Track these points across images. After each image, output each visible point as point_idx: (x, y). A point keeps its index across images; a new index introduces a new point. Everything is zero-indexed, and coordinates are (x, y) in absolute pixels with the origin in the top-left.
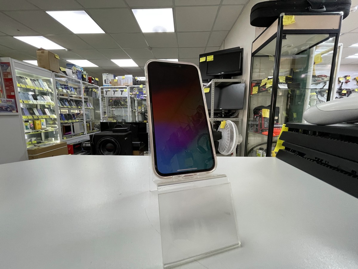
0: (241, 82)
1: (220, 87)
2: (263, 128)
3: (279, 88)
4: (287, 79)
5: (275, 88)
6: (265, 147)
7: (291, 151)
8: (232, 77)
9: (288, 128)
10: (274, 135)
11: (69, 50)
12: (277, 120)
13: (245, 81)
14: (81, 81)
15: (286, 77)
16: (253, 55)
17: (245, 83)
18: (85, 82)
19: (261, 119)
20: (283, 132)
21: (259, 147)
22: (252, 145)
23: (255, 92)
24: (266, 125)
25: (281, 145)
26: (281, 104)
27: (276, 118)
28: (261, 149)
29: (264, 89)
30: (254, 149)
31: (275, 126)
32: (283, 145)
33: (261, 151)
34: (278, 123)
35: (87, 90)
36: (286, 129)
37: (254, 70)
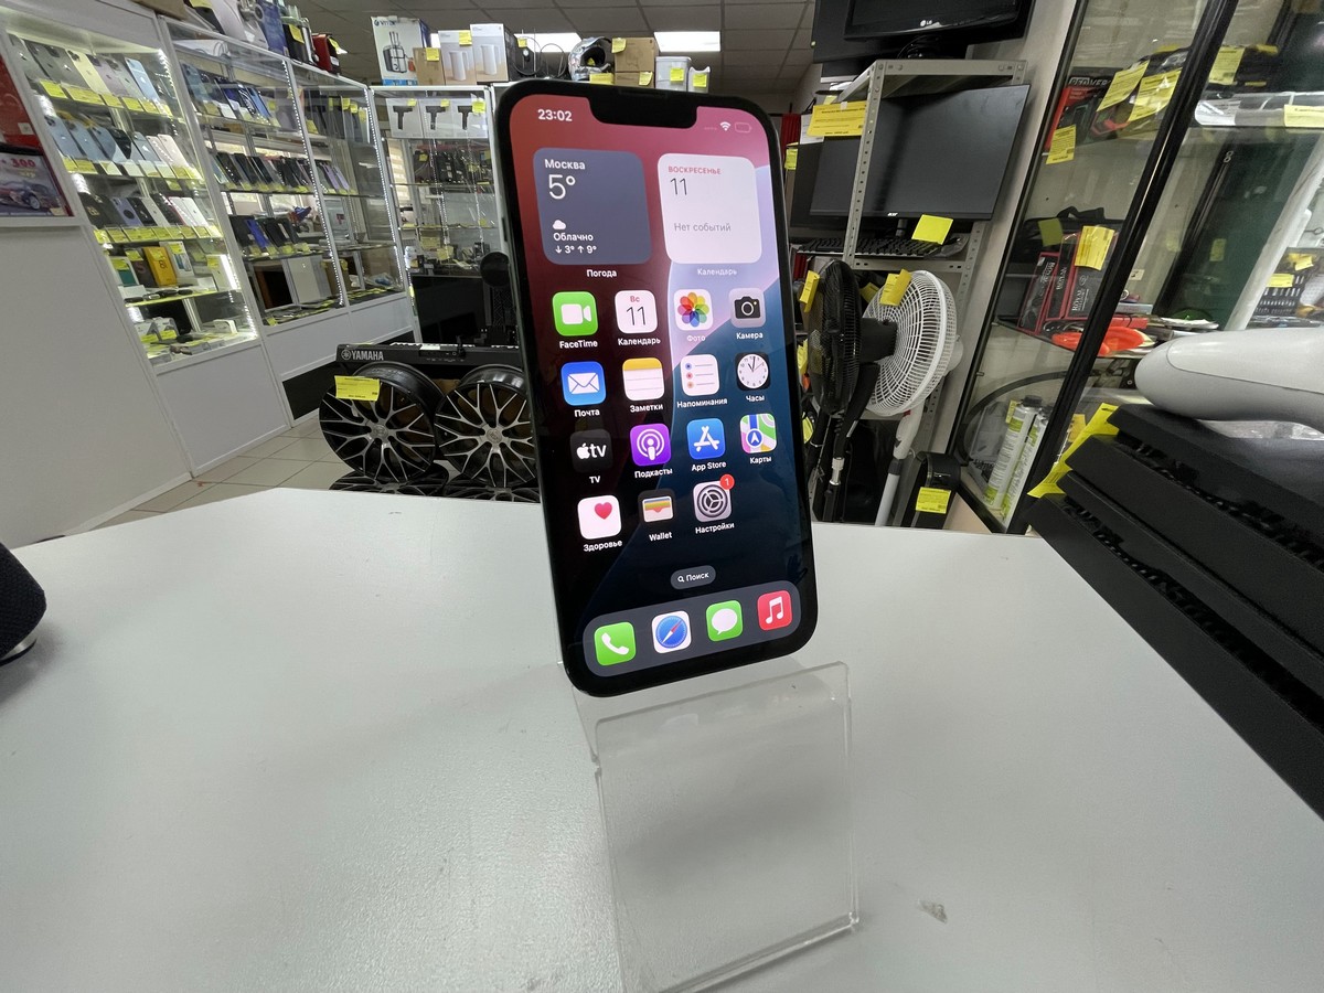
0: (1011, 77)
2: (1061, 315)
3: (1196, 124)
4: (1248, 65)
14: (285, 60)
15: (1246, 49)
17: (1028, 83)
18: (305, 66)
19: (1064, 271)
21: (1023, 391)
22: (995, 382)
24: (1081, 300)
28: (1030, 402)
29: (1116, 126)
30: (1002, 398)
31: (1121, 307)
33: (1027, 411)
35: (315, 102)
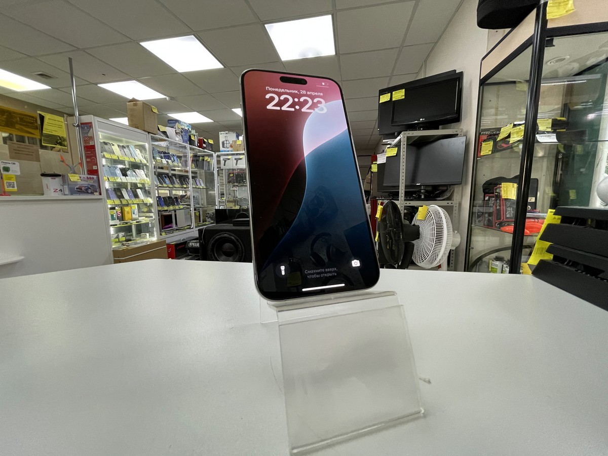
0: (458, 134)
1: (417, 145)
2: (502, 218)
3: (538, 142)
4: (556, 125)
5: (529, 142)
6: (507, 255)
7: (567, 265)
8: (440, 127)
9: (560, 217)
10: (527, 233)
11: (172, 98)
12: (534, 205)
13: (467, 132)
14: (188, 146)
15: (553, 119)
16: (483, 82)
17: (465, 135)
18: (194, 147)
19: (498, 201)
20: (550, 226)
21: (494, 255)
22: (480, 252)
23: (487, 151)
24: (510, 213)
25: (544, 251)
26: (542, 173)
27: (532, 199)
28: (497, 259)
29: (505, 146)
30: (485, 259)
31: (528, 215)
32: (549, 250)
33: (498, 263)
34: (535, 208)
35: (196, 159)
36: (555, 218)
37: (485, 112)
